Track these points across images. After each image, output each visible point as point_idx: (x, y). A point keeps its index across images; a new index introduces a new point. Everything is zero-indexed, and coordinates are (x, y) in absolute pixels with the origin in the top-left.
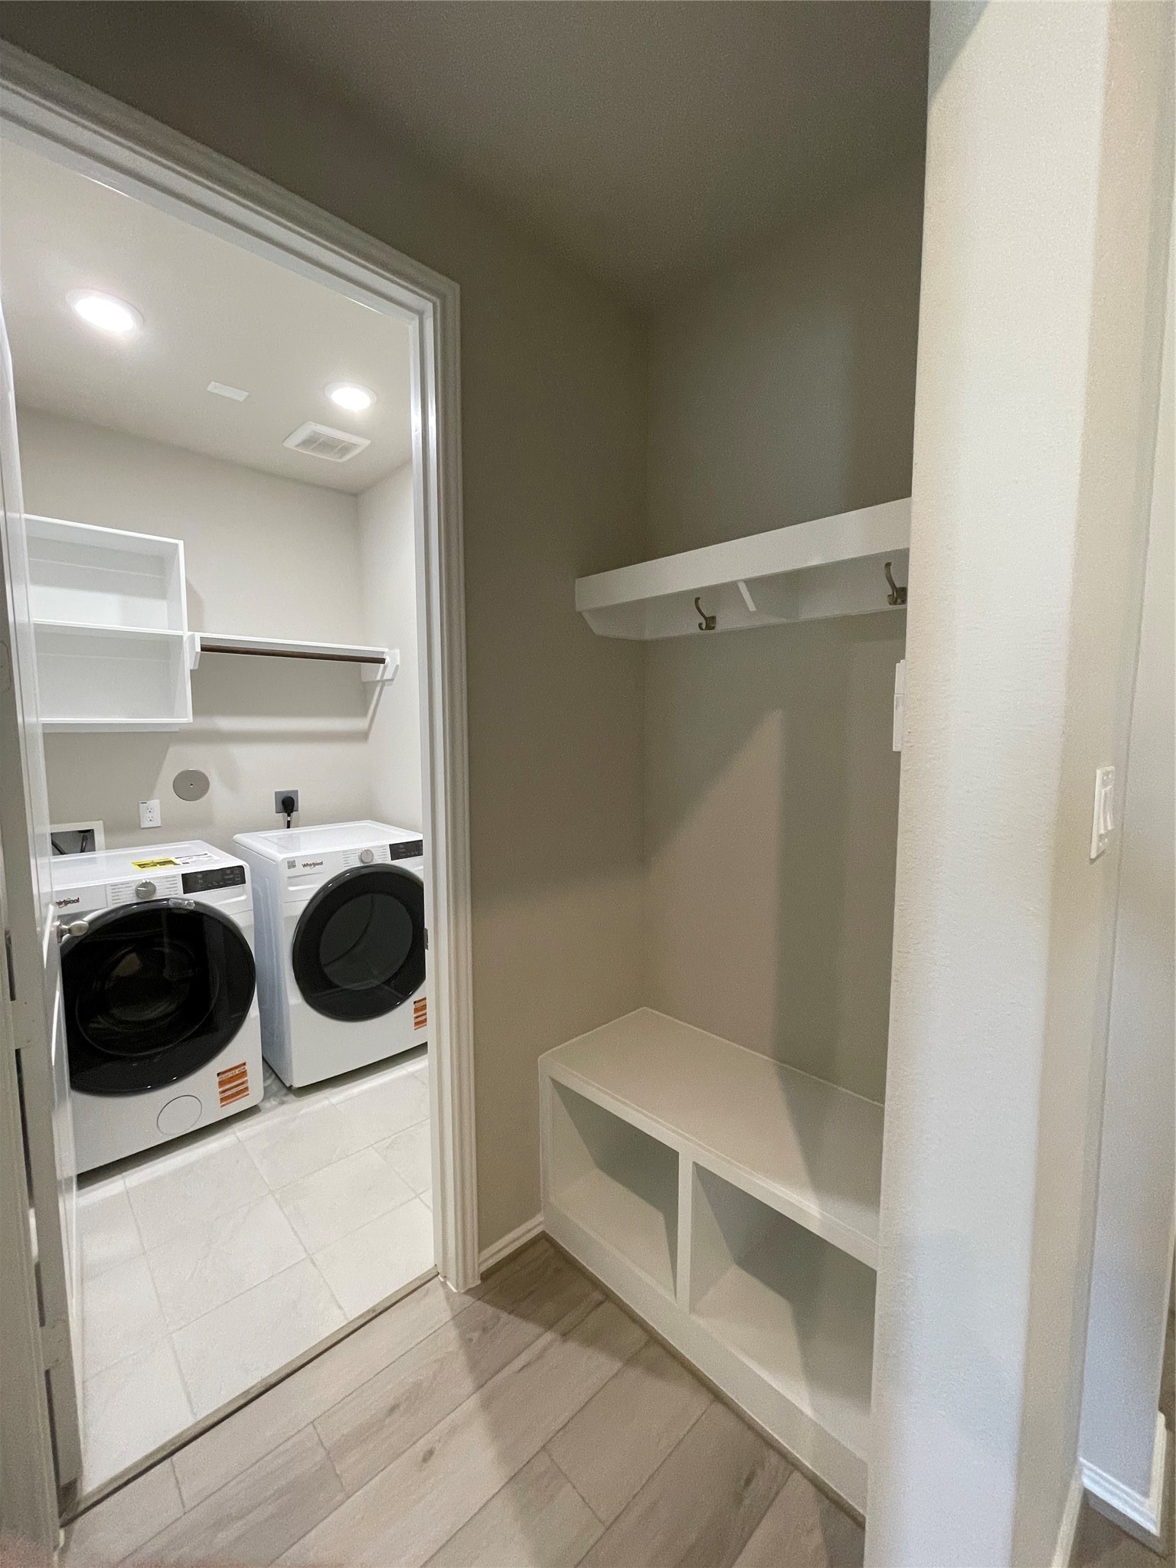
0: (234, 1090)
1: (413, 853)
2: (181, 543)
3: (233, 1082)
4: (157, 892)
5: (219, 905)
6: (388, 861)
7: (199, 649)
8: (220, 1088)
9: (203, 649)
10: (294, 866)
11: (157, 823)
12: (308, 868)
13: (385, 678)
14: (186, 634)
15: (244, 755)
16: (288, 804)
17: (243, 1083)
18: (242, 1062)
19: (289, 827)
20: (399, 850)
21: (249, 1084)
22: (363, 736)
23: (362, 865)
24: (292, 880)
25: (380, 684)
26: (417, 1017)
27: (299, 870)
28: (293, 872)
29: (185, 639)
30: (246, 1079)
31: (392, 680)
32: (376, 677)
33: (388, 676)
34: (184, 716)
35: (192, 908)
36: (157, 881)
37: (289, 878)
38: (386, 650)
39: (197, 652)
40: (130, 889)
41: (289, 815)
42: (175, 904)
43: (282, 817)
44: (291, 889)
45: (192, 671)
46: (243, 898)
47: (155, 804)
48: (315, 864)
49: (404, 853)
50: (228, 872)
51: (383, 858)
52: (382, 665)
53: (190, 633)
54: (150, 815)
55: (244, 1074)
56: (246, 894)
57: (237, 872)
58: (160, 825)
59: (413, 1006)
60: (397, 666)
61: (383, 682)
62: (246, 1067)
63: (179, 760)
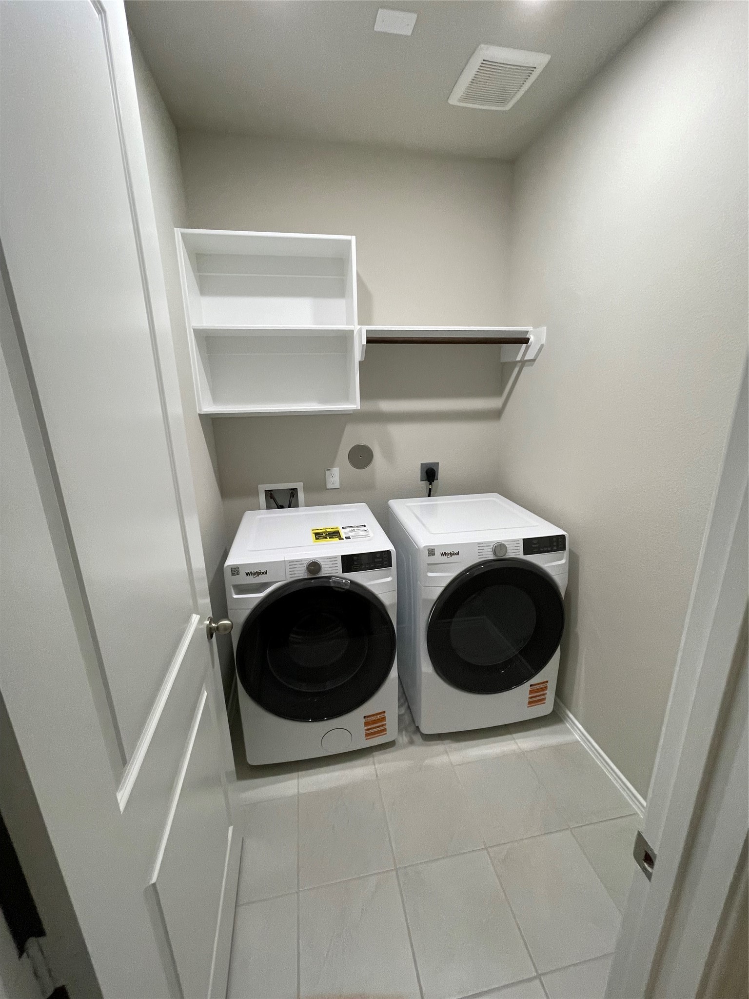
0: (376, 730)
1: (546, 549)
2: (353, 239)
3: (375, 724)
4: (323, 569)
5: (370, 585)
6: (521, 555)
7: (364, 342)
8: (365, 726)
9: (369, 341)
10: (434, 554)
11: (337, 485)
12: (445, 557)
13: (525, 359)
14: (355, 327)
15: (399, 432)
16: (430, 474)
17: (383, 725)
18: (382, 711)
19: (429, 496)
20: (532, 545)
21: (387, 727)
22: (497, 414)
23: (495, 558)
24: (430, 567)
25: (520, 364)
26: (531, 698)
27: (438, 558)
28: (432, 559)
29: (355, 333)
30: (385, 723)
31: (534, 360)
32: (516, 357)
33: (530, 356)
34: (354, 404)
35: (347, 587)
36: (323, 560)
37: (428, 564)
38: (530, 328)
39: (363, 345)
40: (303, 565)
41: (430, 484)
42: (334, 582)
43: (424, 484)
44: (430, 574)
45: (360, 362)
46: (389, 579)
47: (336, 471)
48: (452, 554)
49: (535, 548)
50: (378, 555)
51: (516, 552)
52: (524, 345)
53: (359, 327)
54: (332, 479)
55: (384, 719)
56: (392, 576)
57: (385, 556)
58: (339, 487)
59: (529, 688)
60: (542, 346)
61: (523, 363)
62: (385, 715)
63: (353, 436)
